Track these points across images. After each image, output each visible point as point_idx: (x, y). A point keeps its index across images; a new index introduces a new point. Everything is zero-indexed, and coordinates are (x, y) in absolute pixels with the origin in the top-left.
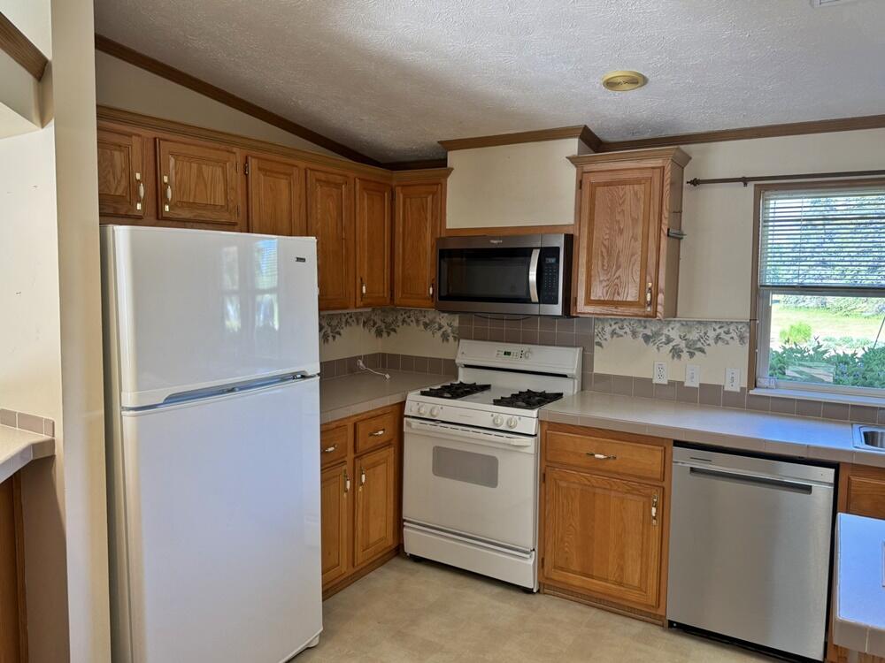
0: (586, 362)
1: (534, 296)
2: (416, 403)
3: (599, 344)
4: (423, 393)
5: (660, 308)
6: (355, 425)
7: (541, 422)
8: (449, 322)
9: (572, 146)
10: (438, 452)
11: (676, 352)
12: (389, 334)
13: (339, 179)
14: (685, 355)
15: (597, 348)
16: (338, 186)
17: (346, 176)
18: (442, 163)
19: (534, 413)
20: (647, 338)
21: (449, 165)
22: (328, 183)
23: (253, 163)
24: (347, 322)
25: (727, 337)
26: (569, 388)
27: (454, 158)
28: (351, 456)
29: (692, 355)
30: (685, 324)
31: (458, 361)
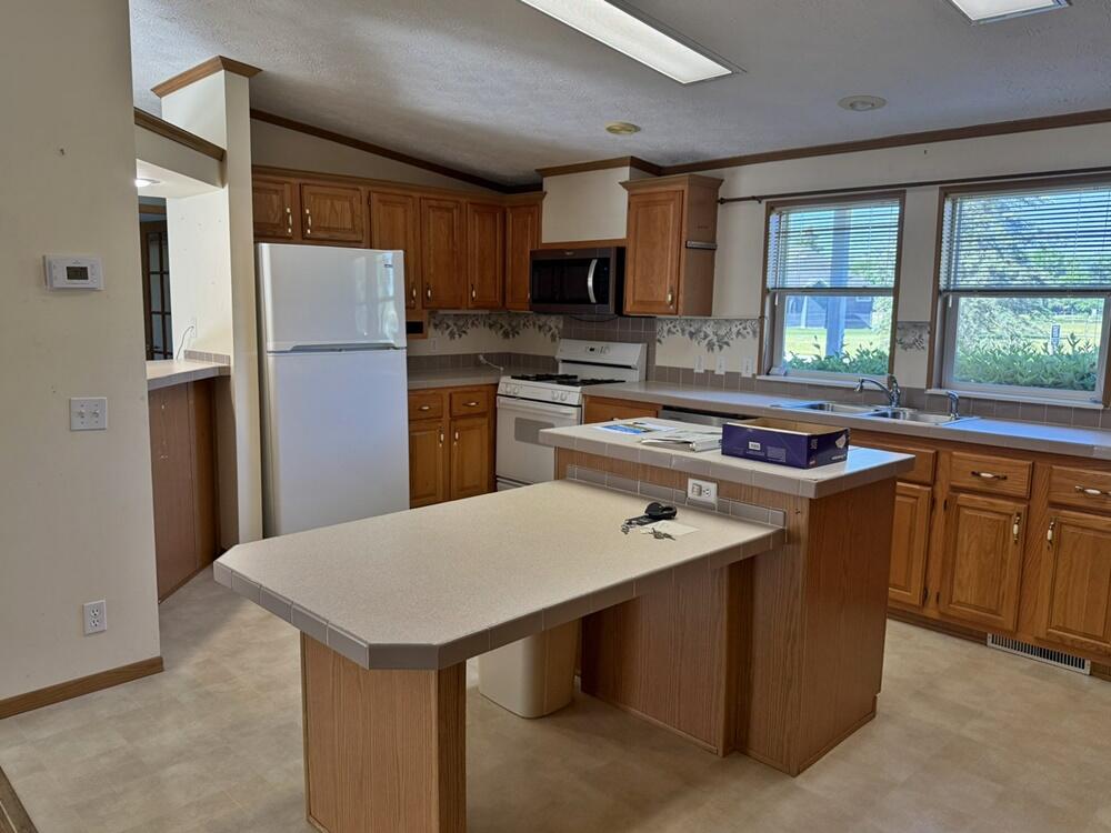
0: (650, 356)
1: (593, 300)
2: (507, 384)
3: (659, 341)
4: (513, 377)
5: (680, 307)
6: (450, 395)
7: (584, 396)
8: (555, 323)
9: (625, 173)
10: (519, 422)
11: (710, 346)
12: (514, 336)
13: (451, 205)
14: (716, 348)
15: (658, 344)
16: (449, 210)
17: (457, 202)
18: (538, 187)
19: (579, 389)
20: (692, 335)
21: (544, 189)
22: (440, 208)
23: (374, 196)
24: (473, 324)
25: (744, 332)
26: (634, 376)
27: (549, 182)
28: (446, 417)
29: (721, 348)
30: (717, 322)
31: (557, 357)
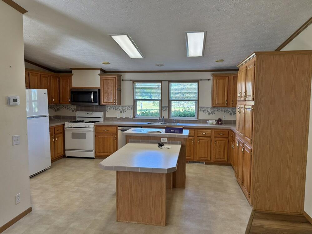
0: (105, 115)
1: (93, 101)
2: (67, 124)
3: (107, 111)
4: (69, 122)
5: (117, 103)
6: (54, 128)
7: (95, 125)
8: (73, 107)
9: (99, 72)
10: (73, 133)
11: (121, 112)
12: (58, 111)
13: (47, 76)
14: (123, 112)
15: (107, 112)
16: (47, 77)
17: (49, 75)
18: (71, 72)
20: (116, 109)
21: (73, 73)
22: (45, 77)
23: (30, 74)
25: (129, 109)
26: (101, 120)
28: (54, 135)
29: (124, 112)
30: (123, 107)
31: (76, 116)
